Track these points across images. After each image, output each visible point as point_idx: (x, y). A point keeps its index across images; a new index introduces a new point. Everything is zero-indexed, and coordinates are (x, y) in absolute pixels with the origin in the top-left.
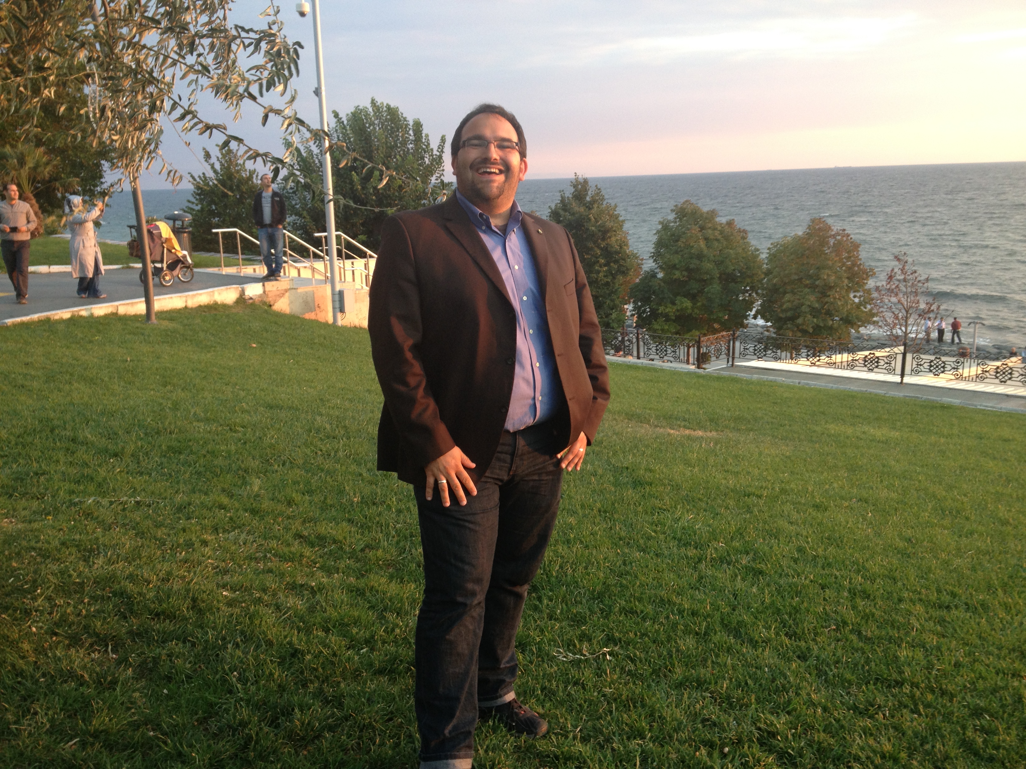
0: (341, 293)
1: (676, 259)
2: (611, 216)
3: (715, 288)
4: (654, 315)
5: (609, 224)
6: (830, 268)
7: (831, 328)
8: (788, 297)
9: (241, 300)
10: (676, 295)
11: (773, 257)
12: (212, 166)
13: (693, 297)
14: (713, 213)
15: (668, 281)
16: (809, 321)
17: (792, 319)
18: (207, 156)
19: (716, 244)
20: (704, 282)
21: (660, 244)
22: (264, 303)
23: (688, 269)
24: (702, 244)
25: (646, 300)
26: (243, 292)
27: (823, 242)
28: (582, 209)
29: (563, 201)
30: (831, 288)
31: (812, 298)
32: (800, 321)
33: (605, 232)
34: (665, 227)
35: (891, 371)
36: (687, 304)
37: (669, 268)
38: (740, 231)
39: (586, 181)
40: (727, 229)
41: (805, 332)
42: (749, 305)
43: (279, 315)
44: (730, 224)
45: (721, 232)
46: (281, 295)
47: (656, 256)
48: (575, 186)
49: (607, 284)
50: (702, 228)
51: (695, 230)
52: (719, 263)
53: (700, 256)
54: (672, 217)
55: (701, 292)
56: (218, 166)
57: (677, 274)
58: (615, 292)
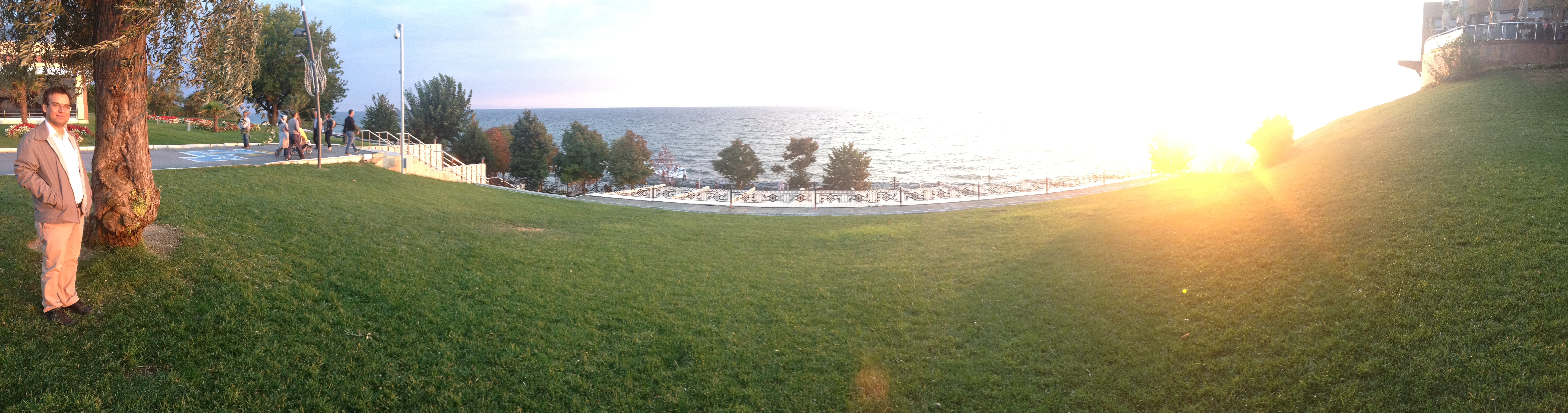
0: (405, 160)
1: (571, 147)
2: (541, 127)
3: (588, 160)
4: (562, 171)
5: (540, 131)
6: (634, 151)
7: (637, 177)
8: (618, 164)
9: (362, 161)
10: (571, 162)
11: (614, 147)
12: (375, 103)
13: (579, 164)
14: (587, 127)
15: (569, 157)
16: (627, 174)
17: (621, 173)
18: (374, 98)
19: (588, 141)
20: (584, 157)
21: (564, 140)
22: (372, 162)
23: (577, 152)
24: (582, 140)
25: (559, 165)
26: (363, 158)
27: (632, 140)
28: (527, 124)
29: (519, 120)
30: (636, 160)
31: (628, 164)
32: (623, 174)
33: (538, 134)
34: (567, 133)
35: (648, 196)
36: (576, 167)
37: (569, 151)
38: (599, 135)
39: (530, 111)
40: (593, 135)
41: (626, 179)
42: (603, 167)
43: (378, 168)
44: (595, 132)
45: (591, 136)
46: (380, 159)
47: (563, 145)
48: (525, 114)
49: (539, 158)
50: (582, 134)
51: (579, 134)
52: (590, 149)
53: (581, 146)
54: (569, 128)
55: (582, 162)
56: (377, 103)
57: (571, 154)
58: (543, 161)
